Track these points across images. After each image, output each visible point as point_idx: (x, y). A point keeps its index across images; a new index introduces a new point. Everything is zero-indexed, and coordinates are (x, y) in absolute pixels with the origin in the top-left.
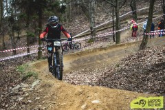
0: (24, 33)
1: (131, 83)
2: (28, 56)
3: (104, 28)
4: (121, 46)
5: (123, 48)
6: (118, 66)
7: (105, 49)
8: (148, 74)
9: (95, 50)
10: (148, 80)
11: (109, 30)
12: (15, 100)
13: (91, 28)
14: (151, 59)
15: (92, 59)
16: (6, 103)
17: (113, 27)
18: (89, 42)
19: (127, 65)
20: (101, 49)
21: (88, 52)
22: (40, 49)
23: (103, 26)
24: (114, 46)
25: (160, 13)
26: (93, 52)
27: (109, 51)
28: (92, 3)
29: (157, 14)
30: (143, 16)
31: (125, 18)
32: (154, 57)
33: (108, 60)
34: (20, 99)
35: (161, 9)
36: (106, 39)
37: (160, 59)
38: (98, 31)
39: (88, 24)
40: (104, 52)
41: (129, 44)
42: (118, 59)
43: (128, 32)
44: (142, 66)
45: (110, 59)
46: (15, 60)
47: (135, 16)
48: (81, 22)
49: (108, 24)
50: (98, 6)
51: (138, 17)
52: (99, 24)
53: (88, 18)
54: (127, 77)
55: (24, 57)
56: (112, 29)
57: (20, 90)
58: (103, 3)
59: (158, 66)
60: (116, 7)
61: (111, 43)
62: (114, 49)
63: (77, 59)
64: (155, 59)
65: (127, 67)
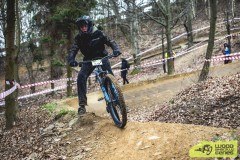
1: (190, 122)
2: (52, 93)
3: (151, 55)
4: (174, 77)
5: (177, 80)
6: (173, 102)
7: (154, 81)
8: (211, 111)
9: (141, 83)
10: (212, 119)
11: (158, 57)
12: (50, 143)
13: (134, 56)
14: (215, 92)
15: (137, 95)
16: (39, 146)
18: (132, 73)
19: (185, 100)
20: (149, 82)
22: (69, 83)
23: (149, 53)
24: (165, 78)
25: (223, 34)
26: (138, 85)
27: (159, 84)
28: (135, 23)
29: (219, 35)
30: (202, 39)
31: (178, 42)
32: (219, 89)
33: (159, 95)
34: (57, 140)
36: (154, 69)
37: (227, 92)
38: (143, 60)
40: (152, 85)
41: (185, 74)
42: (171, 94)
43: (182, 59)
44: (203, 101)
46: (35, 99)
47: (190, 40)
49: (156, 50)
50: (143, 27)
51: (196, 40)
52: (143, 50)
53: (130, 43)
54: (185, 116)
55: (47, 95)
56: (161, 56)
57: (54, 130)
58: (149, 23)
59: (224, 100)
60: (166, 27)
61: (162, 73)
62: (166, 82)
64: (220, 92)
65: (184, 103)
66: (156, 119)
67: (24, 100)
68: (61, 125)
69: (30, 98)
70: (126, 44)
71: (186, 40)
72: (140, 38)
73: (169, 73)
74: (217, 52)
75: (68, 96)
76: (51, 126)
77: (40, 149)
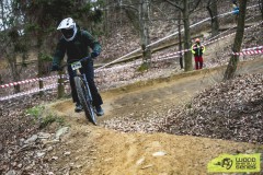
0: (33, 57)
1: (211, 132)
2: (41, 94)
3: (165, 47)
4: (193, 74)
5: (197, 78)
6: (190, 107)
7: (167, 80)
8: (238, 118)
9: (151, 82)
10: (239, 128)
11: (173, 48)
13: (143, 47)
14: (243, 95)
15: (146, 97)
17: (180, 44)
18: (140, 69)
19: (205, 104)
20: (161, 80)
21: (139, 85)
22: (60, 81)
23: (162, 43)
24: (182, 76)
25: (257, 19)
26: (147, 85)
27: (174, 83)
28: (144, 6)
29: (251, 21)
30: (229, 26)
31: (199, 30)
32: (248, 90)
33: (173, 98)
34: (40, 154)
35: (259, 14)
36: (168, 63)
37: (259, 94)
38: (154, 52)
39: (138, 41)
40: (165, 84)
41: (208, 71)
42: (189, 96)
44: (228, 105)
45: (175, 96)
46: (20, 100)
47: (215, 27)
48: (126, 37)
49: (171, 40)
50: (154, 10)
51: (221, 27)
52: (155, 39)
53: (138, 31)
54: (205, 124)
55: (34, 95)
56: (177, 48)
57: (37, 142)
58: (162, 4)
59: (255, 104)
60: (184, 11)
61: (178, 69)
62: (183, 80)
63: (121, 96)
64: (250, 94)
65: (204, 108)
66: (168, 127)
67: (7, 101)
68: (47, 135)
69: (13, 100)
70: (133, 32)
71: (209, 27)
72: (151, 25)
73: (186, 69)
74: (248, 42)
75: (59, 97)
76: (34, 137)
77: (20, 165)
